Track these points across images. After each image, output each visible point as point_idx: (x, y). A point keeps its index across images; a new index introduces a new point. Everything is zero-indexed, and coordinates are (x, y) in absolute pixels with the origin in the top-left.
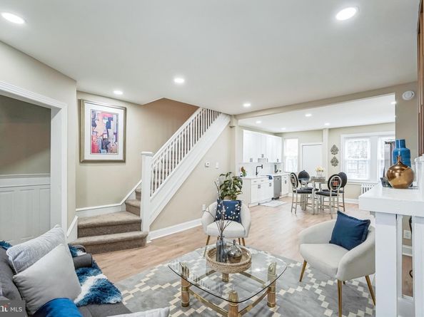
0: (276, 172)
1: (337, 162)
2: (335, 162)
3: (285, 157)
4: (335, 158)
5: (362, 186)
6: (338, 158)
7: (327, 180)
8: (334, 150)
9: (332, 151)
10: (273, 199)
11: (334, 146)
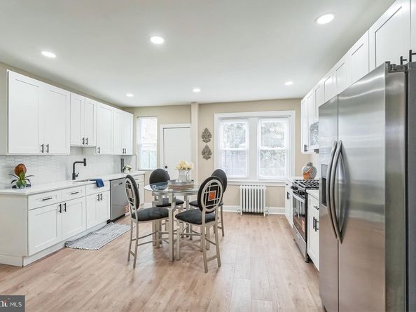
0: (123, 170)
1: (210, 153)
2: (207, 153)
3: (139, 146)
4: (207, 147)
5: (241, 187)
6: (210, 148)
7: (197, 189)
8: (207, 136)
9: (203, 137)
10: (109, 222)
11: (206, 130)
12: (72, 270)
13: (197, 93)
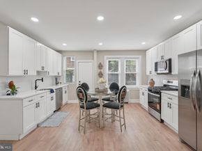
0: (57, 84)
2: (101, 75)
6: (103, 72)
9: (99, 67)
10: (55, 111)
12: (51, 139)
13: (101, 45)
